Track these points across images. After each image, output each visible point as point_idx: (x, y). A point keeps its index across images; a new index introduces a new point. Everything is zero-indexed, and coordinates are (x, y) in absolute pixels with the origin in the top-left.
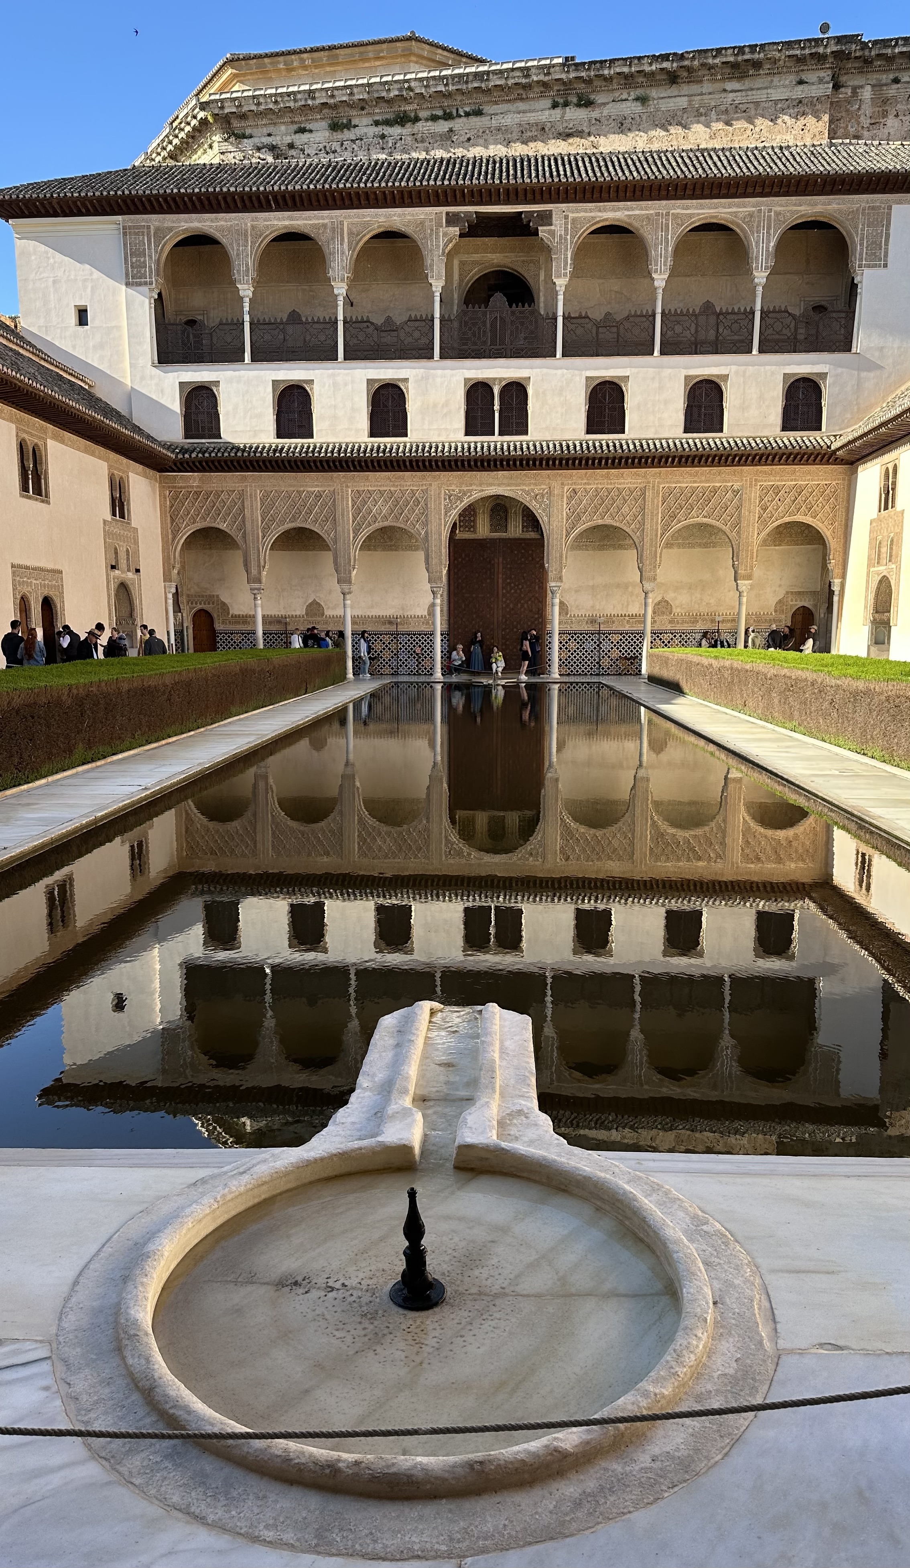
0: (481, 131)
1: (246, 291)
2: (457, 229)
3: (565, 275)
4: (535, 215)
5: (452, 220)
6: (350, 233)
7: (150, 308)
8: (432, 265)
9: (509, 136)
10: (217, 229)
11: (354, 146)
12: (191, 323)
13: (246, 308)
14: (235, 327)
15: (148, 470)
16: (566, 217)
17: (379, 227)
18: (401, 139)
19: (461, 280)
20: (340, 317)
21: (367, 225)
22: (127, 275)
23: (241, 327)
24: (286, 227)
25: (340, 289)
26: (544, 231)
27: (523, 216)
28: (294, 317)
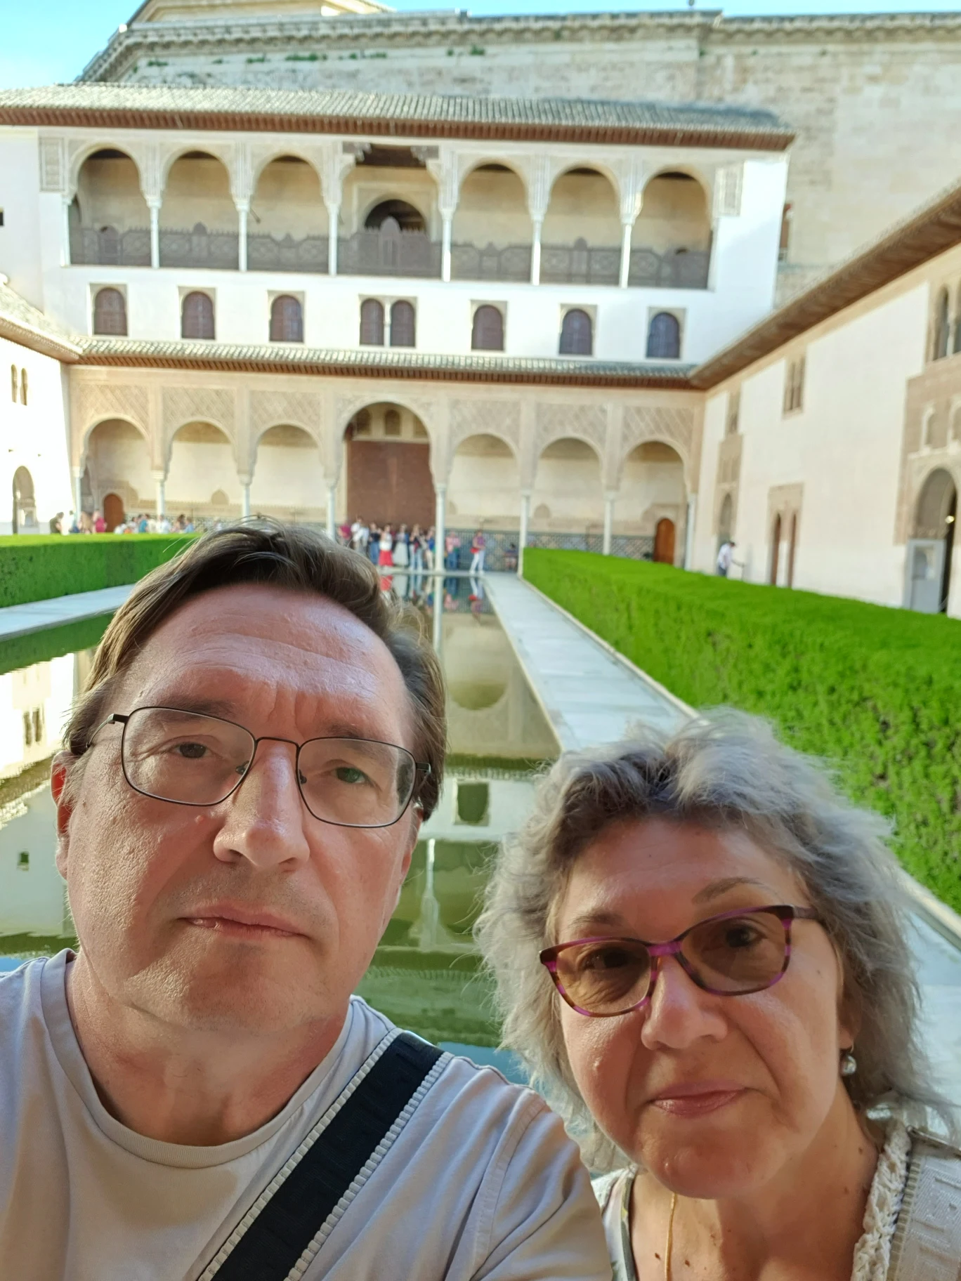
0: (384, 71)
1: (154, 202)
2: (353, 157)
3: (451, 206)
4: (423, 149)
5: (348, 148)
6: (253, 155)
7: (64, 213)
8: (328, 188)
10: (127, 143)
11: (267, 78)
12: (108, 229)
13: (155, 218)
14: (143, 235)
16: (453, 153)
17: (279, 151)
19: (361, 204)
20: (243, 231)
21: (269, 147)
22: (41, 181)
23: (149, 235)
24: (191, 145)
25: (243, 205)
26: (432, 165)
27: (411, 149)
28: (200, 229)
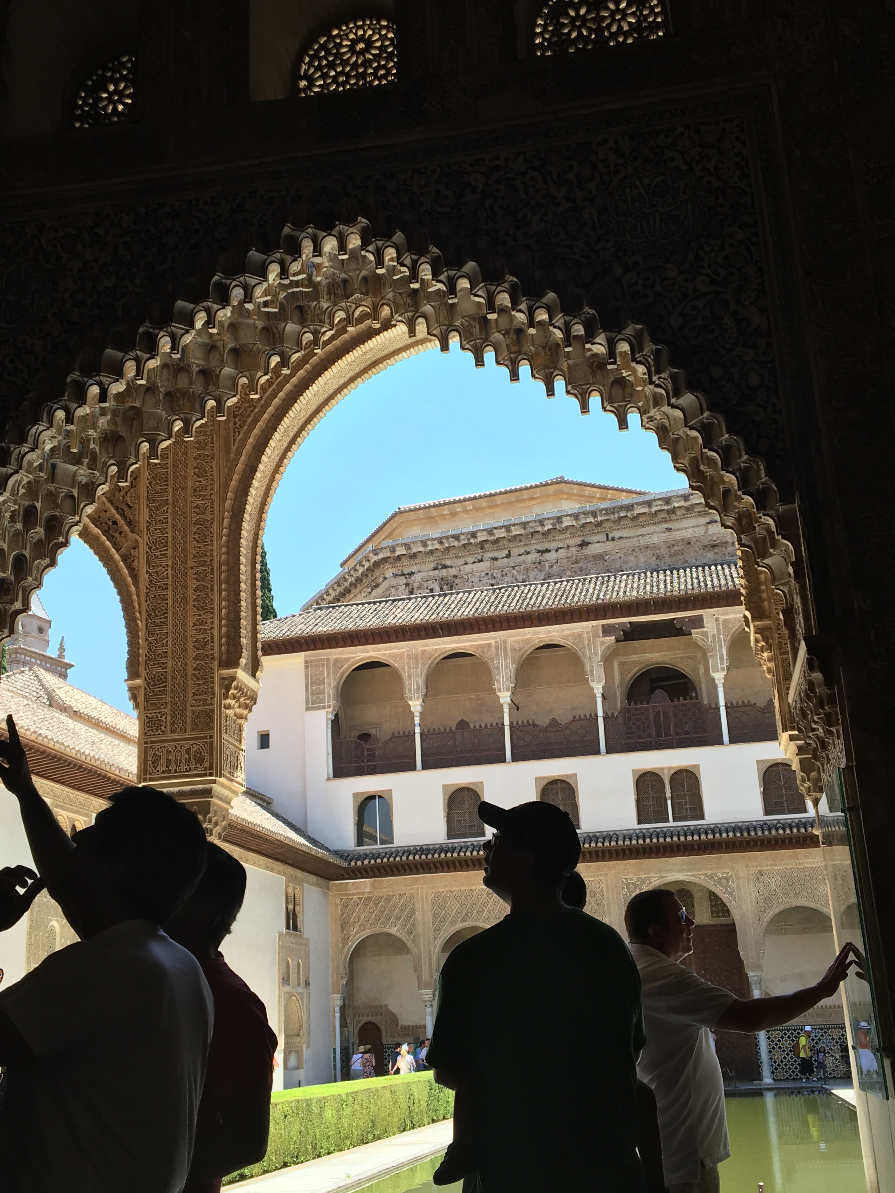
0: (631, 549)
1: (416, 705)
2: (613, 638)
3: (722, 669)
4: (687, 620)
5: (607, 631)
6: (513, 649)
7: (327, 728)
8: (592, 671)
9: (658, 551)
10: (390, 656)
11: (514, 571)
12: (365, 737)
13: (417, 721)
14: (407, 738)
15: (321, 881)
16: (717, 620)
17: (539, 642)
18: (557, 562)
19: (622, 679)
20: (507, 722)
21: (528, 641)
22: (307, 701)
23: (413, 737)
24: (453, 649)
25: (505, 698)
26: (697, 633)
27: (675, 622)
28: (463, 726)
